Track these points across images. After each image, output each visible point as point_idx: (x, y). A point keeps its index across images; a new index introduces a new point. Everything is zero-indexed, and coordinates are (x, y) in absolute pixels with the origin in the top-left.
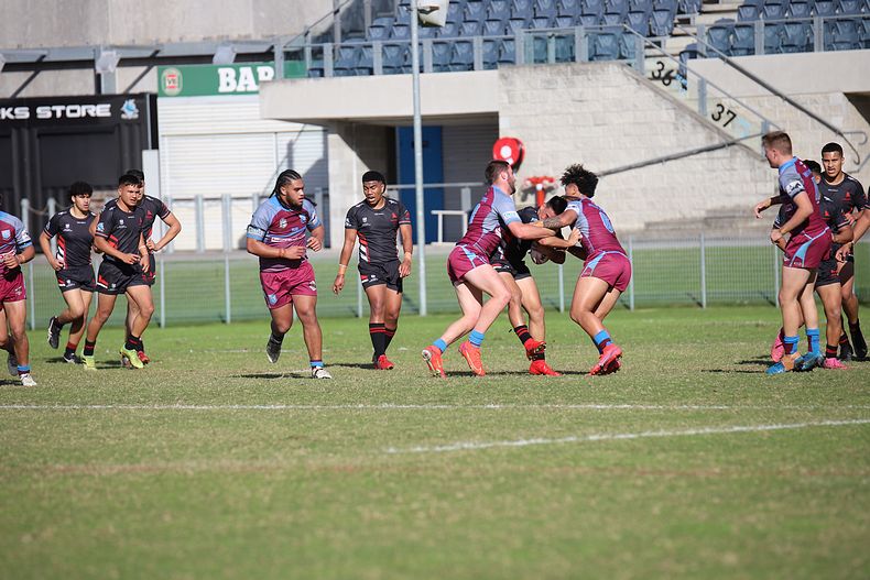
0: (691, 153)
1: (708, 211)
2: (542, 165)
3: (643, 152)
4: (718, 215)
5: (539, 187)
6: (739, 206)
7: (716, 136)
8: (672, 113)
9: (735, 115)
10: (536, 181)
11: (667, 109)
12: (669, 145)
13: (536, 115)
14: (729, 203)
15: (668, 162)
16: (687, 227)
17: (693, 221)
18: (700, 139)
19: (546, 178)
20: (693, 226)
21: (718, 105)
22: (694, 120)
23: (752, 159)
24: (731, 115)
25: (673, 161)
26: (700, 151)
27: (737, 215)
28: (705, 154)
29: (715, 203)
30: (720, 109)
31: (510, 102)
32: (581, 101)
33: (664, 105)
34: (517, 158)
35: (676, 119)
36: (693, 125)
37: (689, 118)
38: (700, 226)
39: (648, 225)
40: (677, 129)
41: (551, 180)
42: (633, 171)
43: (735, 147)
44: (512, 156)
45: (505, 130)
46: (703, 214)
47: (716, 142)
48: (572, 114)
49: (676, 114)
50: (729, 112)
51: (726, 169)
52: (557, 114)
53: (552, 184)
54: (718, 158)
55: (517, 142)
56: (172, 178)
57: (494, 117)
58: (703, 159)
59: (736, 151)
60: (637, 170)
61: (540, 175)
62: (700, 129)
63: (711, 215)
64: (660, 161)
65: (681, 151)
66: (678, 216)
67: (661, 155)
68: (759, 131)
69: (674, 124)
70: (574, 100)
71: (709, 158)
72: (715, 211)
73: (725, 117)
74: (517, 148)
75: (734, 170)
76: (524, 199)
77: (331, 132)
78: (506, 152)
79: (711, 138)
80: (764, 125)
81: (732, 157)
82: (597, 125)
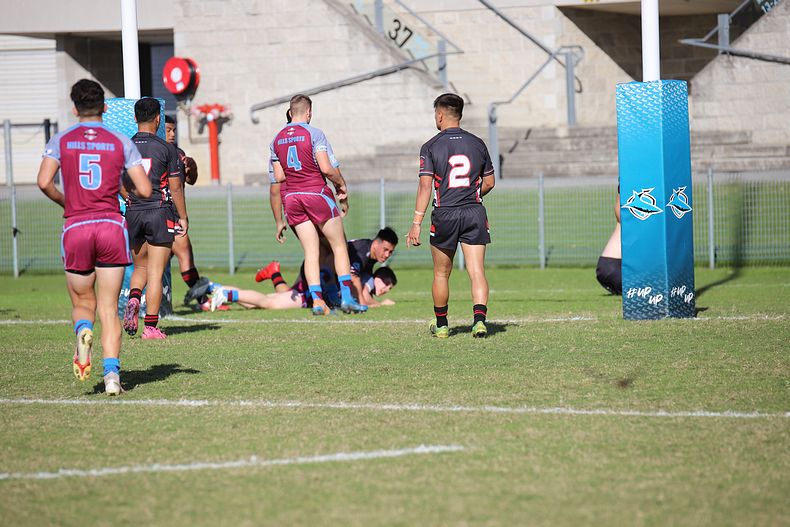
0: (365, 79)
1: (378, 148)
2: (218, 90)
3: (317, 75)
4: (387, 152)
5: (210, 117)
6: (411, 142)
7: (389, 57)
8: (345, 29)
9: (411, 33)
10: (206, 109)
11: (341, 25)
12: (343, 69)
13: (211, 31)
14: (403, 138)
15: (343, 89)
16: (352, 166)
17: (358, 159)
18: (373, 61)
19: (216, 106)
20: (358, 166)
21: (396, 21)
22: (367, 39)
23: (425, 86)
24: (408, 33)
25: (348, 88)
26: (374, 76)
27: (406, 153)
28: (378, 80)
29: (388, 138)
30: (396, 25)
31: (185, 16)
32: (255, 15)
33: (338, 20)
34: (187, 82)
35: (350, 38)
36: (367, 44)
37: (361, 35)
38: (364, 165)
40: (350, 49)
41: (221, 109)
43: (408, 71)
44: (182, 80)
45: (181, 50)
46: (371, 151)
47: (390, 64)
48: (245, 30)
49: (350, 31)
50: (406, 29)
51: (401, 98)
52: (232, 30)
53: (223, 115)
54: (392, 84)
55: (190, 63)
57: (170, 33)
58: (377, 85)
59: (410, 76)
61: (211, 103)
62: (373, 49)
63: (381, 152)
64: (332, 87)
65: (353, 75)
66: (353, 153)
67: (335, 79)
68: (435, 51)
69: (348, 43)
70: (248, 14)
71: (384, 84)
72: (384, 147)
73: (402, 35)
74: (189, 70)
75: (407, 98)
76: (201, 131)
77: (58, 49)
78: (176, 75)
79: (384, 60)
80: (442, 45)
81: (406, 83)
82: (271, 44)
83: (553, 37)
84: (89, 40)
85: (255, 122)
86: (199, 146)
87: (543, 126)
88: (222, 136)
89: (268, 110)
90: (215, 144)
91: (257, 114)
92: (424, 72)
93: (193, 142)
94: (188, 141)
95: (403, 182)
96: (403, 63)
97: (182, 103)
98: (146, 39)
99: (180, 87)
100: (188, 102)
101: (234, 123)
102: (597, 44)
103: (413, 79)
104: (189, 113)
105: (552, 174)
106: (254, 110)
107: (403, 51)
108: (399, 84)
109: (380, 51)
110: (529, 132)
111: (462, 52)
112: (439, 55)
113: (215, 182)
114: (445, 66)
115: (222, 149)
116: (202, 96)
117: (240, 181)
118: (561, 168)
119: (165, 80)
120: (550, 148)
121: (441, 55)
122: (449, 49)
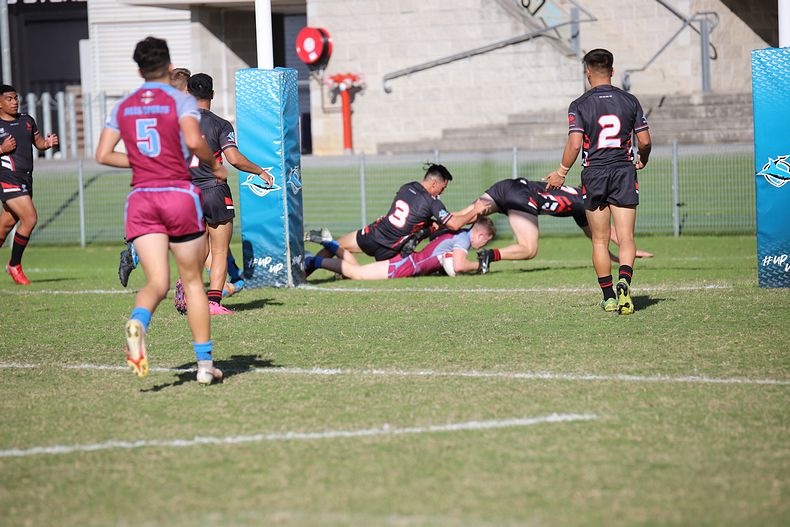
0: (497, 47)
1: (511, 116)
2: (351, 60)
3: (450, 44)
4: (520, 121)
5: (343, 87)
6: (544, 110)
7: (522, 25)
9: (544, 1)
10: (339, 79)
12: (475, 37)
14: (536, 106)
15: (475, 58)
16: (485, 135)
17: (490, 128)
18: (506, 30)
19: (349, 76)
20: (490, 135)
22: (499, 7)
23: (557, 53)
24: (541, 1)
25: (479, 57)
26: (507, 44)
27: (539, 121)
28: (511, 48)
29: (521, 106)
34: (320, 51)
35: (483, 6)
36: (499, 12)
37: (494, 4)
38: (497, 133)
39: (445, 132)
40: (483, 17)
41: (354, 78)
42: (440, 68)
43: (541, 39)
44: (315, 50)
45: (314, 20)
46: (504, 120)
47: (522, 32)
51: (533, 67)
53: (356, 84)
54: (525, 53)
55: (322, 33)
56: (101, 72)
57: (303, 3)
58: (511, 53)
59: (542, 44)
60: (444, 66)
61: (343, 73)
62: (505, 17)
63: (513, 121)
64: (464, 56)
65: (485, 43)
66: (486, 122)
67: (467, 48)
68: (568, 19)
69: (480, 11)
71: (517, 53)
72: (516, 116)
73: (534, 4)
74: (322, 40)
75: (540, 66)
76: (334, 101)
77: (193, 20)
78: (309, 44)
79: (516, 29)
80: (575, 12)
81: (538, 51)
82: (404, 13)
83: (688, 4)
84: (223, 11)
85: (388, 91)
86: (332, 115)
87: (677, 93)
88: (355, 106)
89: (401, 79)
90: (348, 113)
91: (389, 84)
92: (557, 40)
93: (326, 111)
94: (321, 110)
95: (535, 150)
96: (536, 31)
97: (315, 73)
98: (279, 10)
99: (313, 57)
100: (321, 72)
101: (367, 92)
102: (732, 10)
103: (546, 47)
104: (322, 83)
105: (687, 142)
106: (386, 79)
107: (536, 20)
108: (530, 52)
109: (513, 19)
110: (663, 99)
111: (596, 20)
112: (572, 22)
113: (348, 151)
114: (578, 33)
115: (355, 118)
116: (335, 66)
117: (373, 151)
118: (695, 135)
119: (298, 50)
120: (684, 116)
121: (574, 23)
122: (583, 16)
